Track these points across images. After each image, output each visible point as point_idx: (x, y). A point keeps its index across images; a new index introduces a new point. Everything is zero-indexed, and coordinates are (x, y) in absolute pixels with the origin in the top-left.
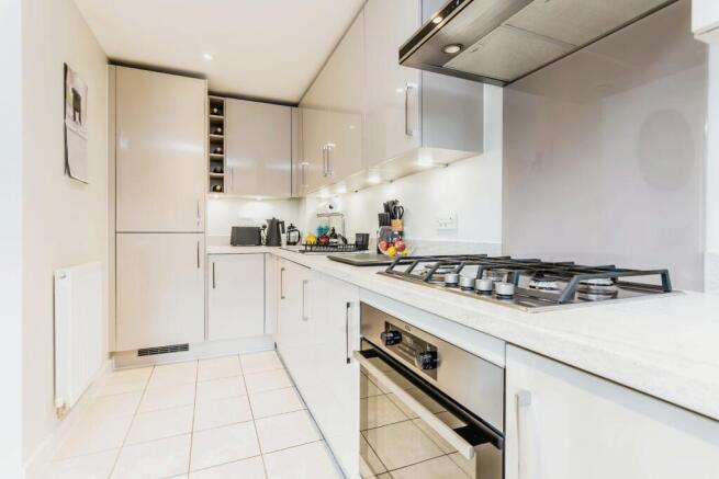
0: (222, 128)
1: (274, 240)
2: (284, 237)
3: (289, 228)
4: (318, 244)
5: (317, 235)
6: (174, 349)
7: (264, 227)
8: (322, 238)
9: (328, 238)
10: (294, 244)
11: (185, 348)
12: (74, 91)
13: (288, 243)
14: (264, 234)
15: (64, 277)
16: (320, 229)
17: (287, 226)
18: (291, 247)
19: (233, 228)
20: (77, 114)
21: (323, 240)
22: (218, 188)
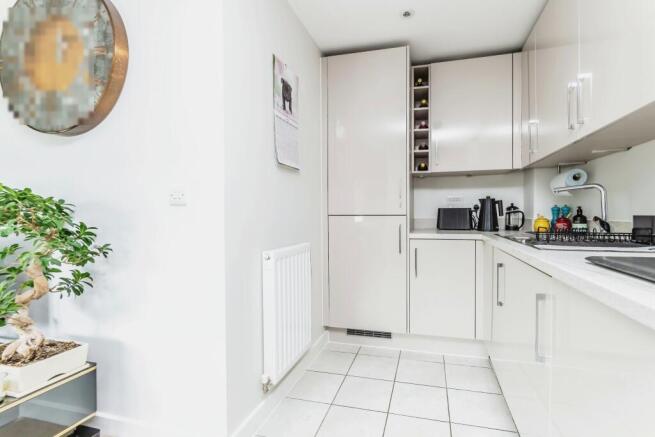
0: (427, 99)
1: (488, 224)
2: (502, 220)
3: (509, 209)
4: (553, 229)
5: (550, 218)
6: (378, 334)
7: (476, 208)
8: (559, 221)
9: (568, 223)
10: (516, 228)
11: (388, 335)
12: (283, 81)
13: (508, 228)
14: (476, 215)
15: (269, 258)
16: (556, 210)
17: (505, 206)
18: (512, 233)
19: (439, 210)
20: (287, 104)
21: (561, 226)
22: (423, 165)
